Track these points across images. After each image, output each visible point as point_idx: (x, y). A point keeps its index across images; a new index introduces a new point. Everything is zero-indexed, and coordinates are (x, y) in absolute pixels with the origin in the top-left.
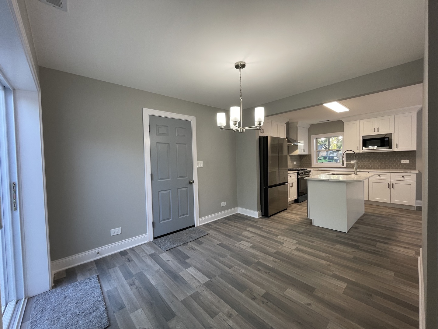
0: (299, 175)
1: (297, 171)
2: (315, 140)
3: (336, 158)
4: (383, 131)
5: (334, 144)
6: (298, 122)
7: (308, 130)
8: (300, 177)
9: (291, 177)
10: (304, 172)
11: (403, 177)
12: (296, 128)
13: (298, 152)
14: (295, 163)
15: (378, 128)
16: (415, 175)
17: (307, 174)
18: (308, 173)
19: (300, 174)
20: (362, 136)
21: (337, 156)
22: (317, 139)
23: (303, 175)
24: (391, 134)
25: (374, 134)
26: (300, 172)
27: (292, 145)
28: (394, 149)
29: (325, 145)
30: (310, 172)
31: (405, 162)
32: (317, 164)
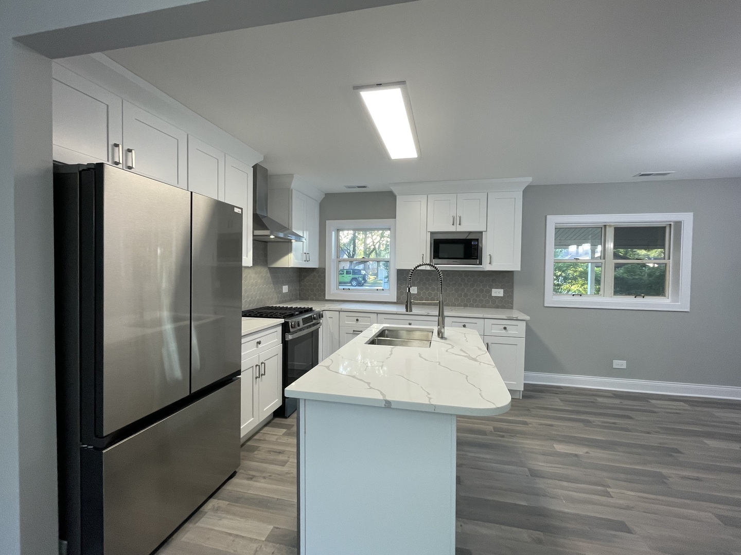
0: (289, 332)
1: (282, 321)
2: (333, 233)
3: (363, 272)
4: (468, 226)
5: (361, 251)
6: (291, 176)
7: (318, 206)
8: (289, 337)
9: (259, 343)
10: (305, 321)
11: (505, 328)
12: (288, 192)
13: (291, 261)
14: (285, 289)
15: (460, 217)
16: (524, 324)
17: (314, 325)
18: (314, 321)
19: (291, 330)
20: (432, 233)
21: (364, 270)
22: (338, 230)
23: (301, 330)
24: (481, 233)
25: (452, 229)
26: (292, 321)
27: (272, 237)
28: (486, 266)
29: (349, 251)
30: (320, 316)
31: (498, 292)
32: (336, 291)
